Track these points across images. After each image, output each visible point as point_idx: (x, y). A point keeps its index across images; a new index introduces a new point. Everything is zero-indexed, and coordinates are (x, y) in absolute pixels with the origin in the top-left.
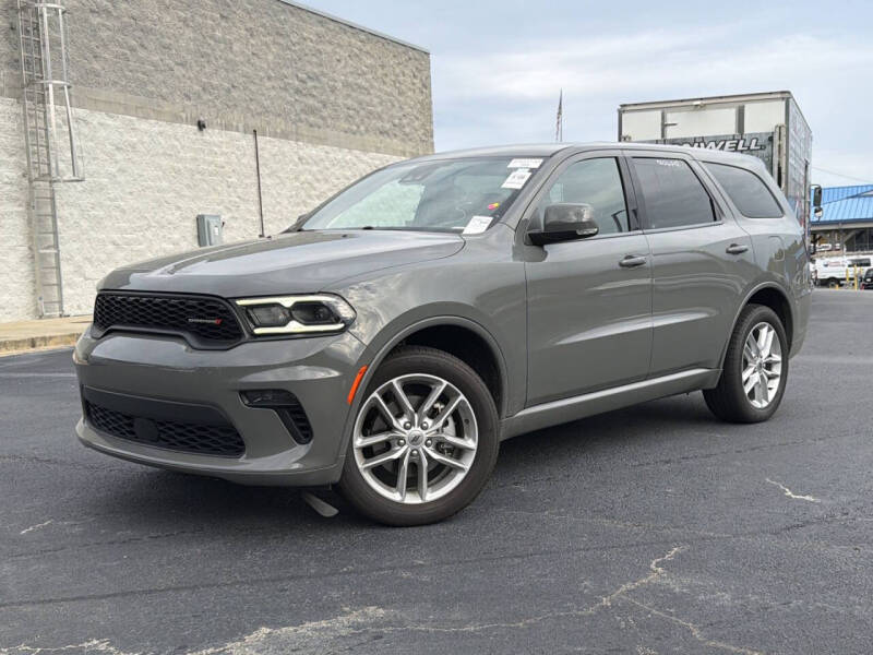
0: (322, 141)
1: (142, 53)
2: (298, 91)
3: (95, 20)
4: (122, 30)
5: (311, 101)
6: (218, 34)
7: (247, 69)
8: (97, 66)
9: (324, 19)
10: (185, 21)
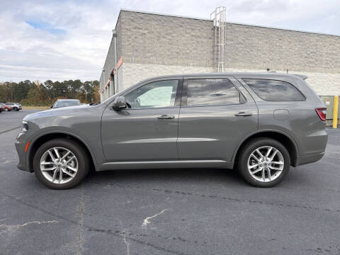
0: (314, 71)
1: (252, 53)
2: (306, 57)
3: (237, 46)
4: (246, 47)
5: (311, 60)
6: (278, 44)
7: (287, 53)
8: (237, 57)
9: (318, 35)
10: (266, 42)
